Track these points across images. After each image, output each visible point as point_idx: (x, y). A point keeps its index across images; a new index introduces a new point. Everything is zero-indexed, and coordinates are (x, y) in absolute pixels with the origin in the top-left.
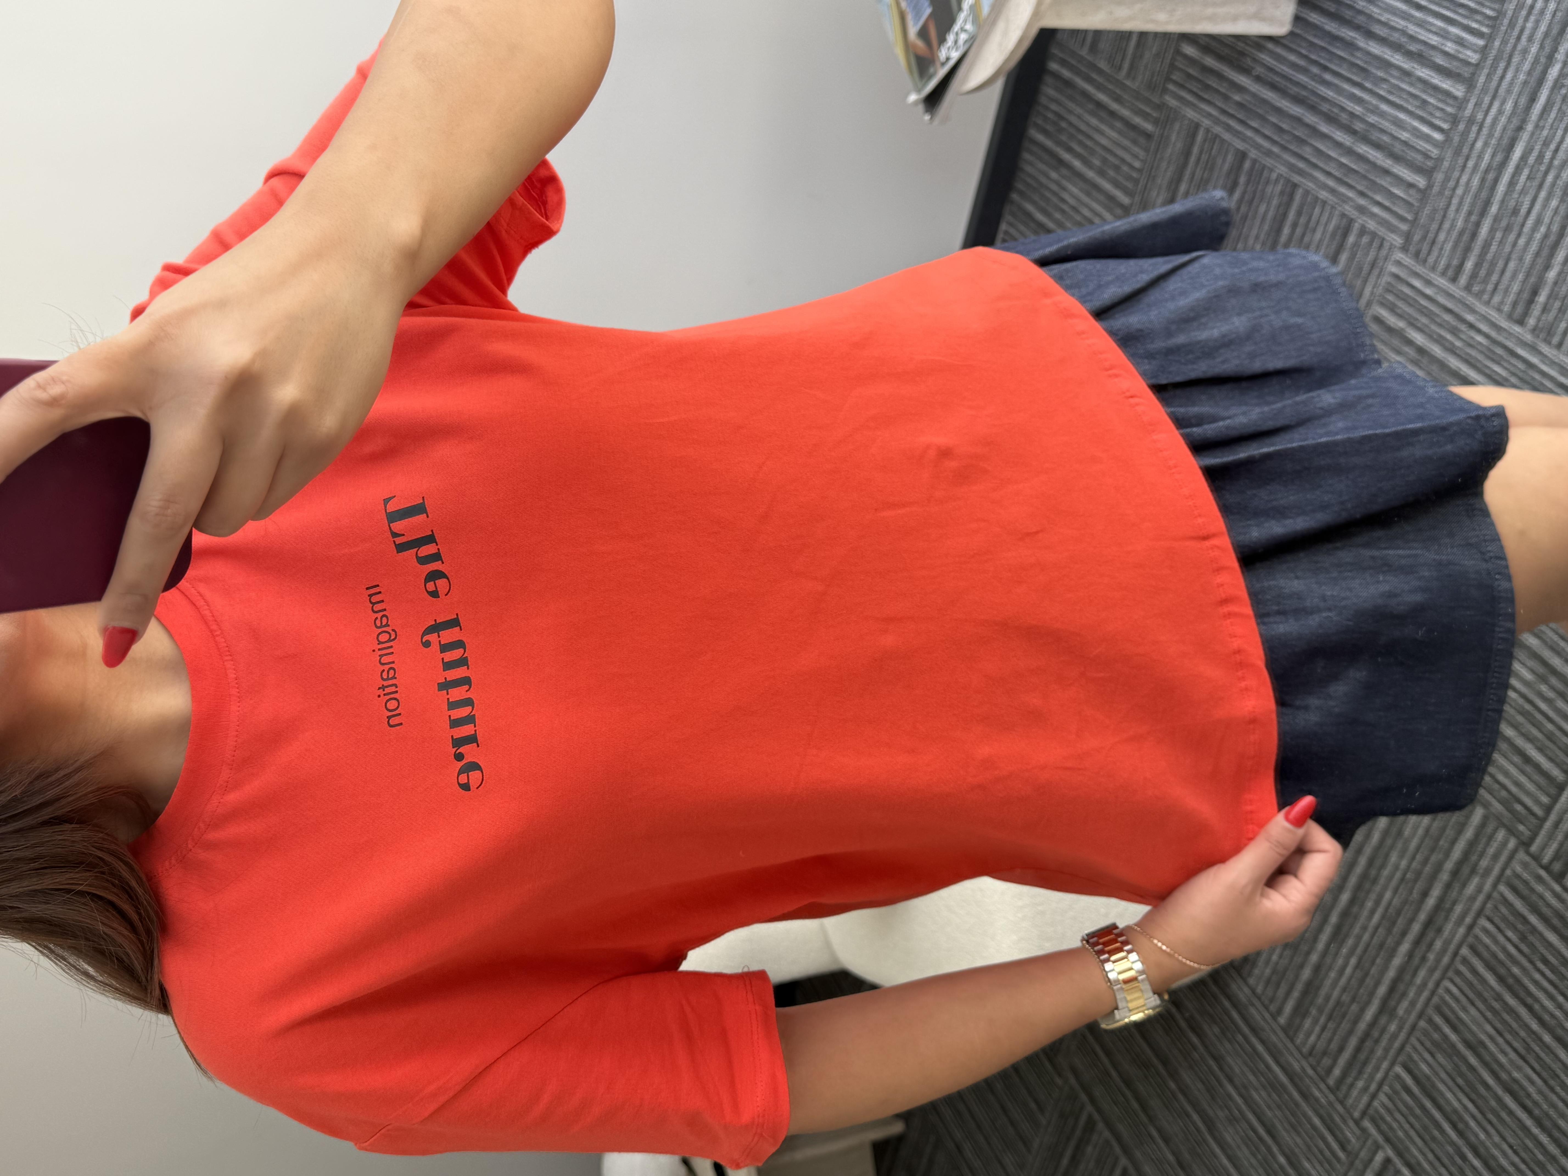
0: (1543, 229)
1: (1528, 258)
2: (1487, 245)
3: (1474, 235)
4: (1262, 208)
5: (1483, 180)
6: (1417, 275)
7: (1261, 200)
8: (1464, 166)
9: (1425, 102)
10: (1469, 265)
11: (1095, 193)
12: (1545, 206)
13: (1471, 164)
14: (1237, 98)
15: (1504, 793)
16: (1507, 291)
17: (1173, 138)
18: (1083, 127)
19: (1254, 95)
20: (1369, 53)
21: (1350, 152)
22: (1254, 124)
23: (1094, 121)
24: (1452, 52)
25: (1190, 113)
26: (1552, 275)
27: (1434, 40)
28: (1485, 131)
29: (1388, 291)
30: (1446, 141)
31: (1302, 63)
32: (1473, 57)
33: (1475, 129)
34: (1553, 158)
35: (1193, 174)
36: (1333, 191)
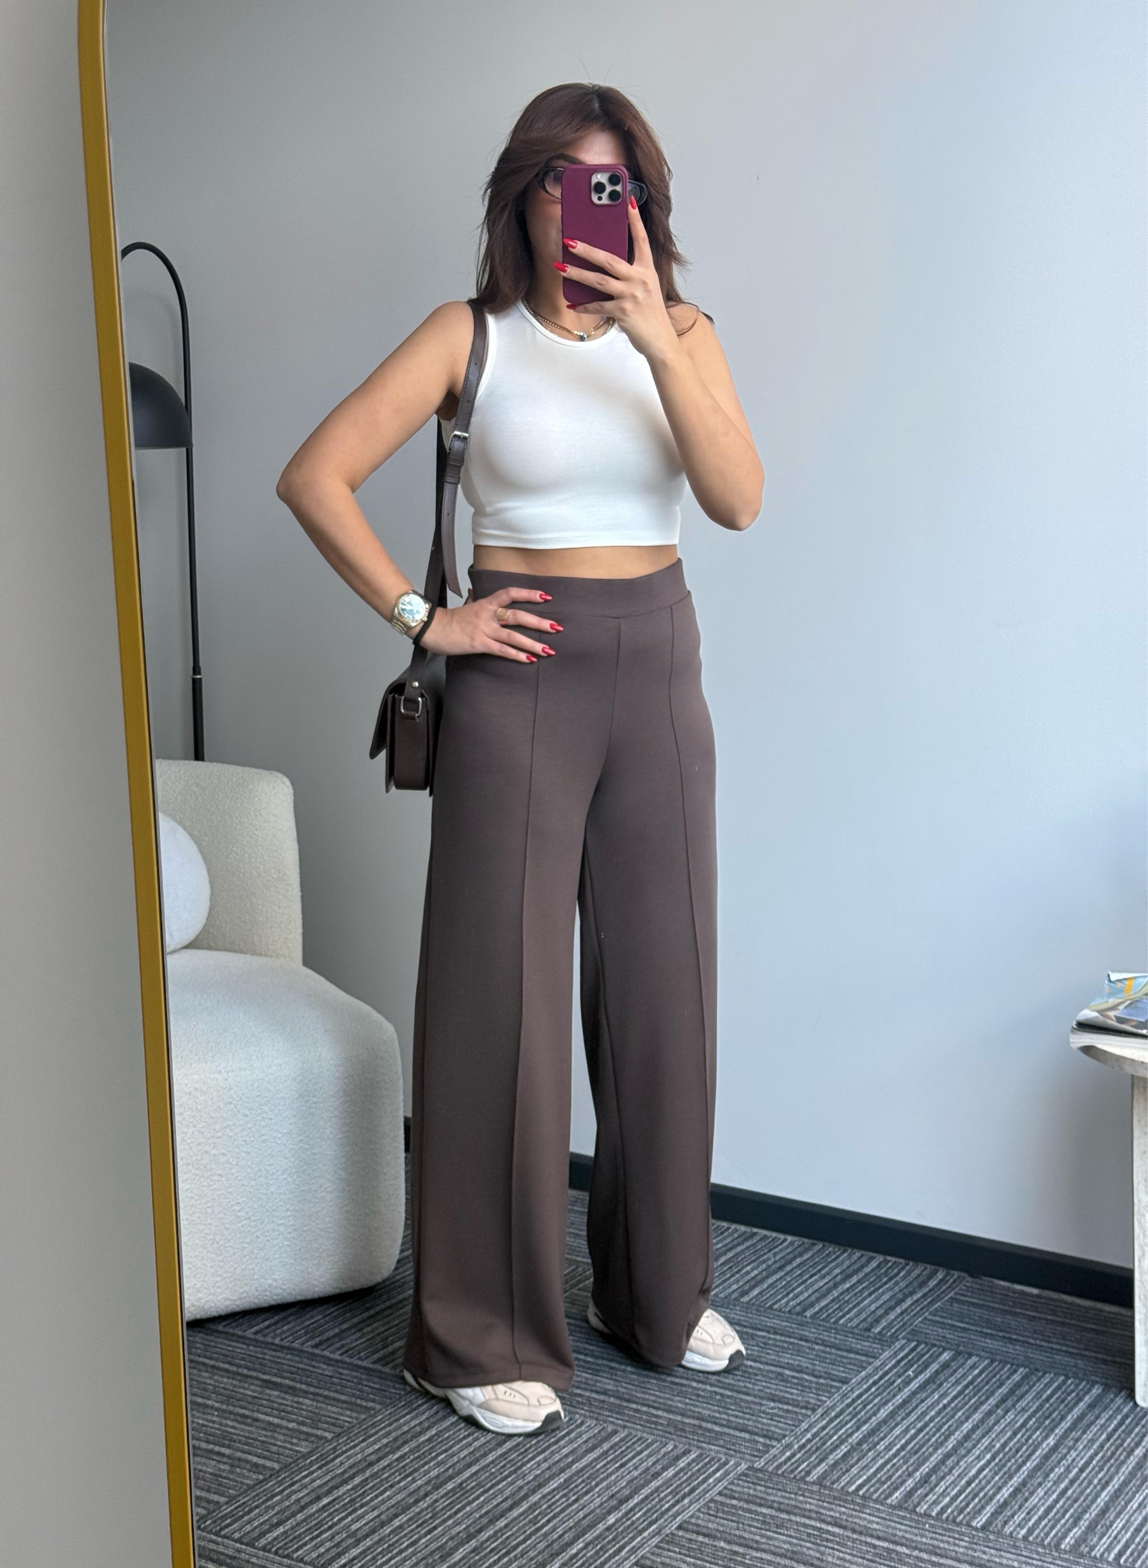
0: (763, 1540)
1: (737, 1532)
2: (750, 1511)
3: (761, 1505)
4: (795, 1391)
5: (810, 1511)
6: (727, 1474)
7: (802, 1391)
8: (823, 1501)
9: (884, 1483)
10: (734, 1502)
11: (817, 1295)
12: (784, 1542)
13: (825, 1504)
14: (899, 1381)
15: (241, 1513)
16: (710, 1521)
17: (866, 1344)
18: (881, 1291)
19: (900, 1390)
20: (931, 1455)
21: (842, 1442)
22: (873, 1389)
23: (886, 1297)
24: (928, 1498)
25: (887, 1354)
26: (722, 1544)
27: (939, 1489)
28: (854, 1513)
29: (712, 1459)
30: (848, 1492)
31: (928, 1418)
32: (921, 1509)
33: (857, 1508)
34: (826, 1547)
35: (829, 1353)
36: (807, 1430)
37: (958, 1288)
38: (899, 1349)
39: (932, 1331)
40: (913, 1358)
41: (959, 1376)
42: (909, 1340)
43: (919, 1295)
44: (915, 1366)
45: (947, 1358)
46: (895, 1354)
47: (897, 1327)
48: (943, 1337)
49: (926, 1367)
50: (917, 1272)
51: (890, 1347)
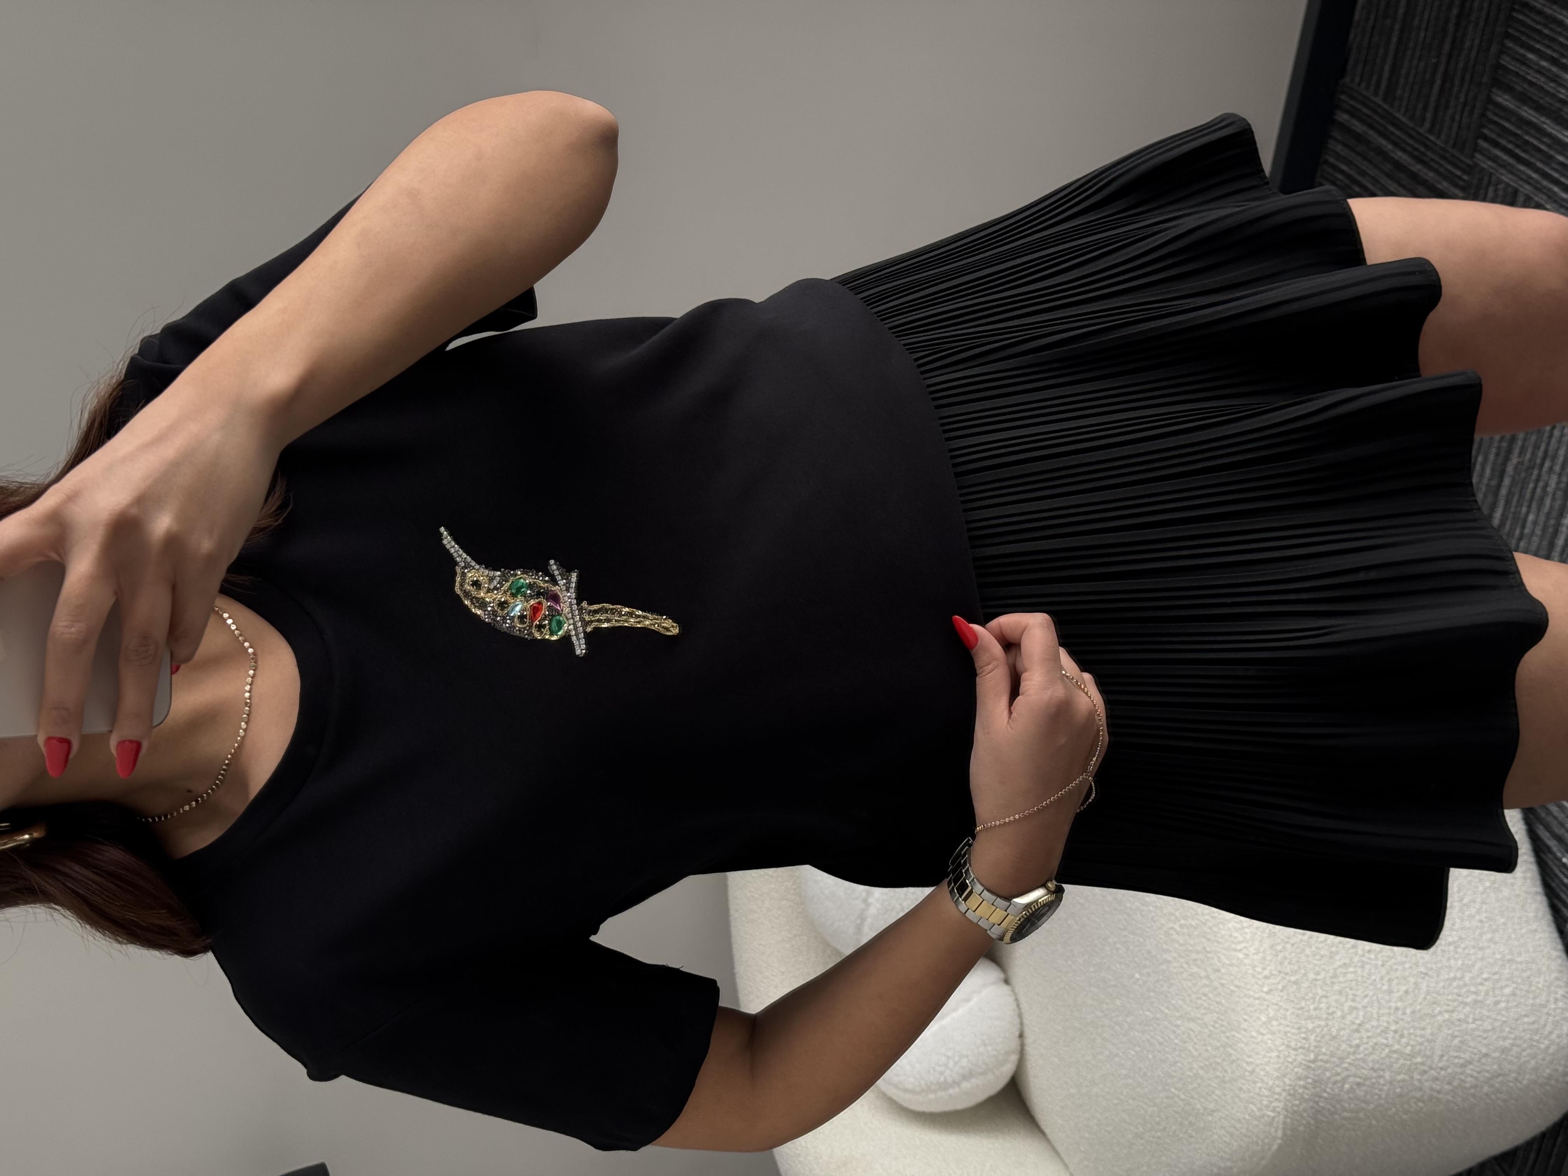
37: (1365, 93)
38: (1495, 162)
39: (1453, 119)
40: (1511, 142)
41: (1543, 79)
42: (1476, 149)
43: (1383, 142)
44: (1527, 138)
45: (1506, 97)
46: (1504, 165)
47: (1450, 167)
48: (1465, 104)
49: (1529, 123)
50: (1339, 148)
51: (1491, 175)
